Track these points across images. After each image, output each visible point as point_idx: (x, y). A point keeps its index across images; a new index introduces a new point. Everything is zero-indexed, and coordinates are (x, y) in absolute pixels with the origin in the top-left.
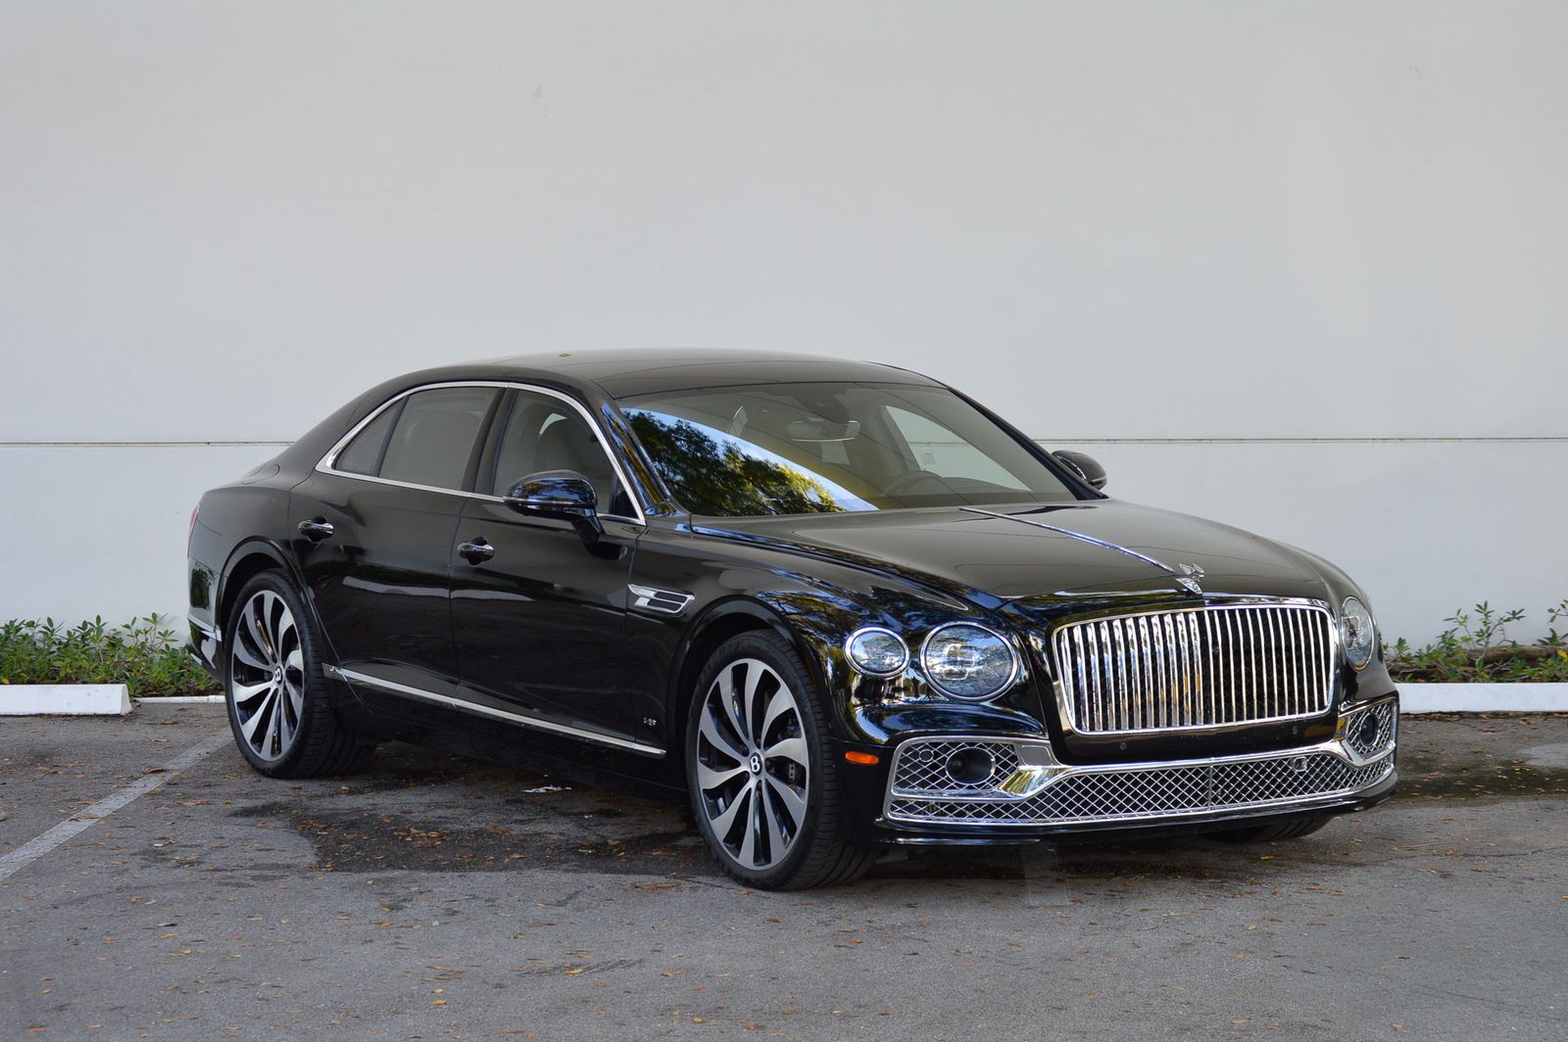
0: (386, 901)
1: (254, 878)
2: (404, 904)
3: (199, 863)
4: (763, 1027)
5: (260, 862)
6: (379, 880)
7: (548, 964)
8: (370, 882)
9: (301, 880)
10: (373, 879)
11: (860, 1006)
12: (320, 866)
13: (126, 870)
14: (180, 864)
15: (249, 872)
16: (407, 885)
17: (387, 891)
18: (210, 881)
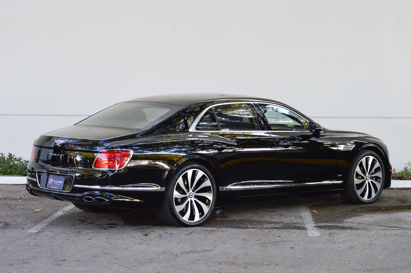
0: (144, 233)
4: (246, 267)
7: (188, 250)
11: (271, 262)
16: (148, 229)
17: (143, 231)
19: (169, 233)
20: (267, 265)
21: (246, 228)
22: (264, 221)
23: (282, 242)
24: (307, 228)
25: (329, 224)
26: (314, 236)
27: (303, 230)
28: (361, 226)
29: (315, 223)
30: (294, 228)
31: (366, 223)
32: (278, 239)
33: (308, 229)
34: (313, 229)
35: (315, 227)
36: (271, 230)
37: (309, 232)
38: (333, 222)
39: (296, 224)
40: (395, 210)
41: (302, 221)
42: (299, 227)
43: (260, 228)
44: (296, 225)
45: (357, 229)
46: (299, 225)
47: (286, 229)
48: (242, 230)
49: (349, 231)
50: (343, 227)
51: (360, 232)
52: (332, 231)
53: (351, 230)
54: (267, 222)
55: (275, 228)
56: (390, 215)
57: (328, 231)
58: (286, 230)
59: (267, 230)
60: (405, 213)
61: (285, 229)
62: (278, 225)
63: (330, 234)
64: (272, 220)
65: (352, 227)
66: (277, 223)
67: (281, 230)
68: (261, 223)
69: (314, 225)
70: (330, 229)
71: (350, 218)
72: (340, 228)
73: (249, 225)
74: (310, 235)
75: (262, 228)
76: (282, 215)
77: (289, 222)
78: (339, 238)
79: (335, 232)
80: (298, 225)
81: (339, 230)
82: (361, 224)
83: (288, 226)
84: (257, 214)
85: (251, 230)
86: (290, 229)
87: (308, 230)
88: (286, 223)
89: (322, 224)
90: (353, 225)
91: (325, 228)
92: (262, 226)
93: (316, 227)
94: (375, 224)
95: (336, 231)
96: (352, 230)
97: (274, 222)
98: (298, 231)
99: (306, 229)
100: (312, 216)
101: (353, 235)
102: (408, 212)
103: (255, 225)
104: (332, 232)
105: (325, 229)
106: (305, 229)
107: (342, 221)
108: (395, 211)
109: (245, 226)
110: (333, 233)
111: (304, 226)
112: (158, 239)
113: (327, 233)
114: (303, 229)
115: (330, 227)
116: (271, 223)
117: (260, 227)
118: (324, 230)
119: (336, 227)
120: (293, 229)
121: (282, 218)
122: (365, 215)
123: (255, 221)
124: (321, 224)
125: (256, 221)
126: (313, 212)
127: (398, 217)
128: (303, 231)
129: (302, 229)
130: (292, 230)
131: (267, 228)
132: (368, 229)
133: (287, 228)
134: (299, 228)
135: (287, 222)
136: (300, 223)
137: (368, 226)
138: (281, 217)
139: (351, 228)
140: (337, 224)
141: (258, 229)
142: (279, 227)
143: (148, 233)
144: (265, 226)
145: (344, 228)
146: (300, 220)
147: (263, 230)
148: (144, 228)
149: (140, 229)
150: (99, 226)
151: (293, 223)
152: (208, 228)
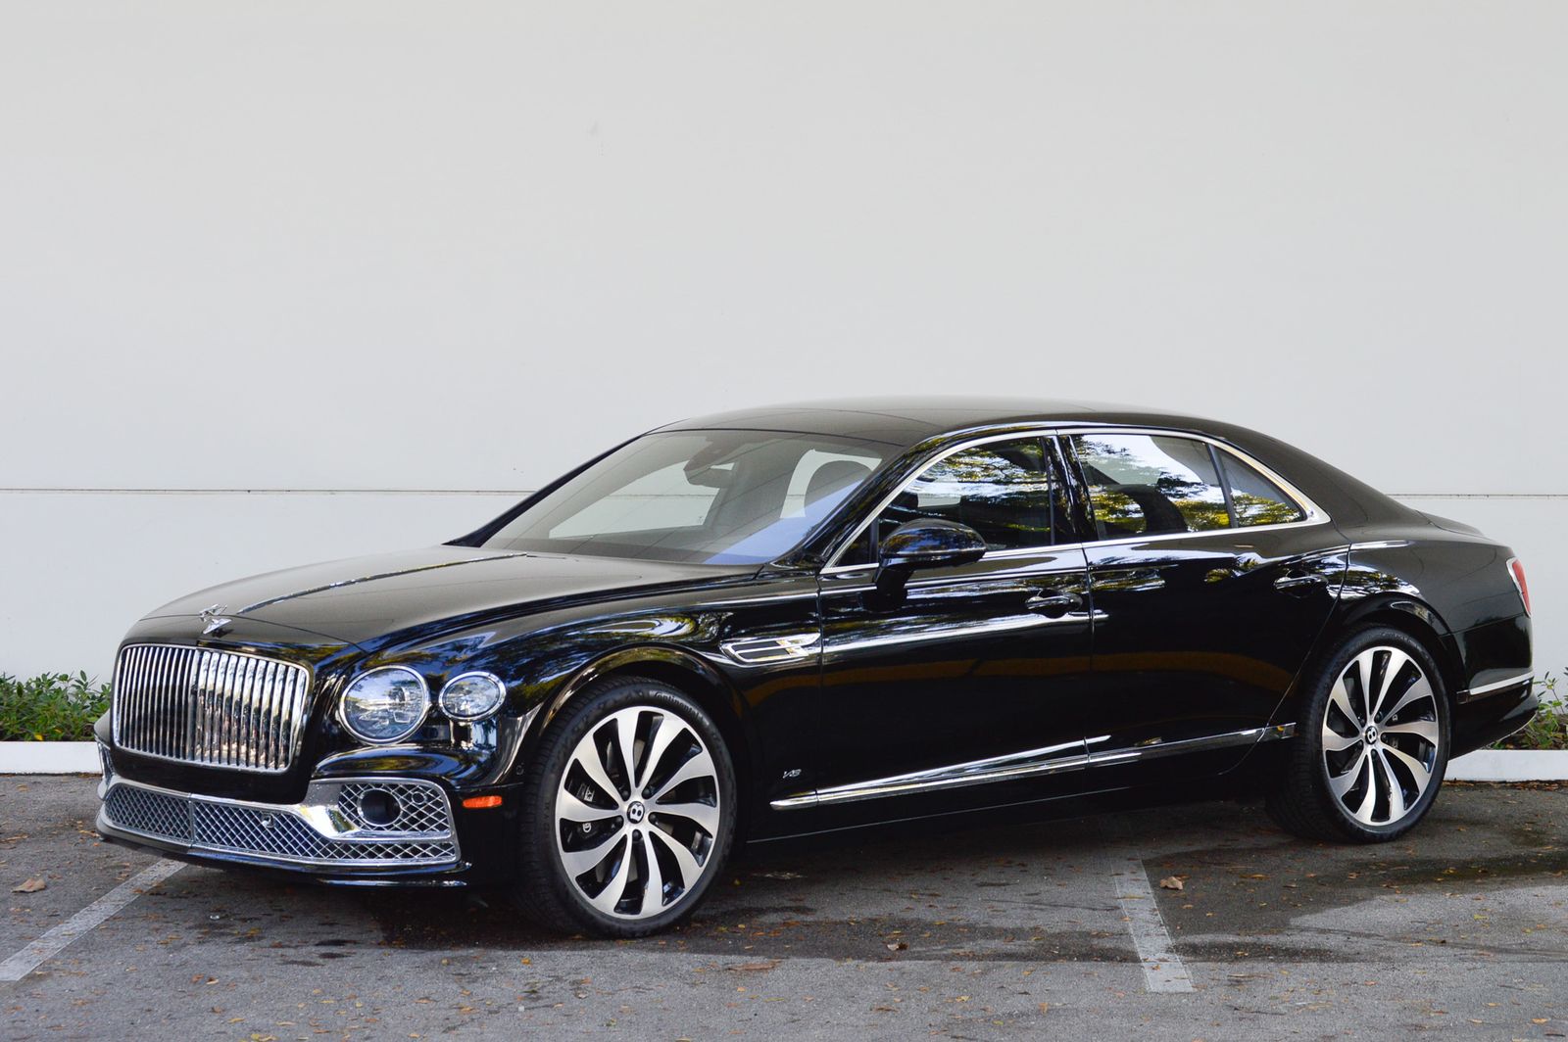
1: (319, 955)
6: (453, 959)
8: (444, 961)
10: (447, 958)
12: (388, 942)
13: (184, 946)
14: (240, 939)
16: (484, 965)
17: (463, 971)
18: (273, 958)
19: (571, 979)
22: (964, 927)
23: (1037, 1015)
24: (1142, 956)
25: (1231, 939)
26: (1171, 991)
27: (1125, 964)
28: (1364, 945)
29: (1173, 934)
30: (1085, 957)
31: (1381, 933)
32: (1019, 1004)
33: (1145, 960)
34: (1166, 961)
35: (1172, 952)
36: (991, 964)
37: (1147, 969)
38: (1246, 928)
39: (1093, 936)
40: (1498, 876)
41: (1118, 927)
42: (1107, 950)
43: (948, 958)
44: (1095, 942)
45: (1346, 959)
46: (1108, 944)
47: (1055, 958)
48: (871, 964)
49: (1314, 965)
50: (1287, 950)
51: (1357, 970)
52: (1240, 969)
53: (1321, 961)
54: (973, 931)
55: (1010, 956)
56: (1477, 895)
57: (1226, 970)
58: (1052, 966)
59: (974, 964)
60: (1539, 890)
61: (1050, 960)
62: (1019, 942)
63: (1236, 981)
64: (996, 923)
65: (1325, 951)
66: (1016, 934)
67: (1031, 965)
68: (951, 933)
69: (1170, 941)
70: (1237, 958)
71: (1317, 912)
72: (1276, 954)
74: (1153, 985)
75: (954, 957)
77: (1065, 927)
79: (1254, 969)
80: (1100, 941)
81: (1272, 964)
82: (1359, 935)
83: (1063, 947)
84: (932, 895)
85: (909, 965)
86: (1071, 959)
87: (1143, 964)
88: (1052, 935)
89: (1203, 936)
90: (1332, 942)
91: (1215, 953)
92: (954, 948)
93: (1176, 949)
94: (1420, 938)
95: (1260, 967)
96: (1324, 961)
97: (1005, 930)
98: (1102, 969)
99: (1136, 960)
100: (1161, 901)
101: (1329, 982)
102: (1552, 883)
103: (926, 943)
104: (1243, 973)
105: (1213, 960)
106: (1130, 958)
107: (1285, 925)
108: (1500, 879)
110: (1248, 978)
111: (1129, 948)
112: (522, 1008)
113: (1221, 977)
114: (1125, 960)
115: (1229, 953)
116: (990, 933)
117: (945, 952)
118: (1211, 965)
119: (1260, 952)
120: (1084, 960)
121: (1037, 914)
122: (1379, 899)
123: (926, 925)
124: (1198, 939)
125: (929, 926)
126: (1166, 887)
127: (1512, 906)
128: (1126, 969)
129: (1121, 961)
130: (1077, 964)
131: (973, 958)
132: (1389, 958)
133: (1060, 956)
134: (1106, 956)
135: (1057, 931)
136: (1113, 934)
137: (1390, 943)
138: (1030, 908)
139: (1320, 955)
140: (1266, 939)
141: (939, 962)
142: (1023, 949)
144: (968, 947)
145: (1292, 954)
146: (1108, 923)
147: (959, 964)
148: (466, 960)
149: (448, 964)
150: (280, 951)
151: (1081, 934)
152: (733, 958)
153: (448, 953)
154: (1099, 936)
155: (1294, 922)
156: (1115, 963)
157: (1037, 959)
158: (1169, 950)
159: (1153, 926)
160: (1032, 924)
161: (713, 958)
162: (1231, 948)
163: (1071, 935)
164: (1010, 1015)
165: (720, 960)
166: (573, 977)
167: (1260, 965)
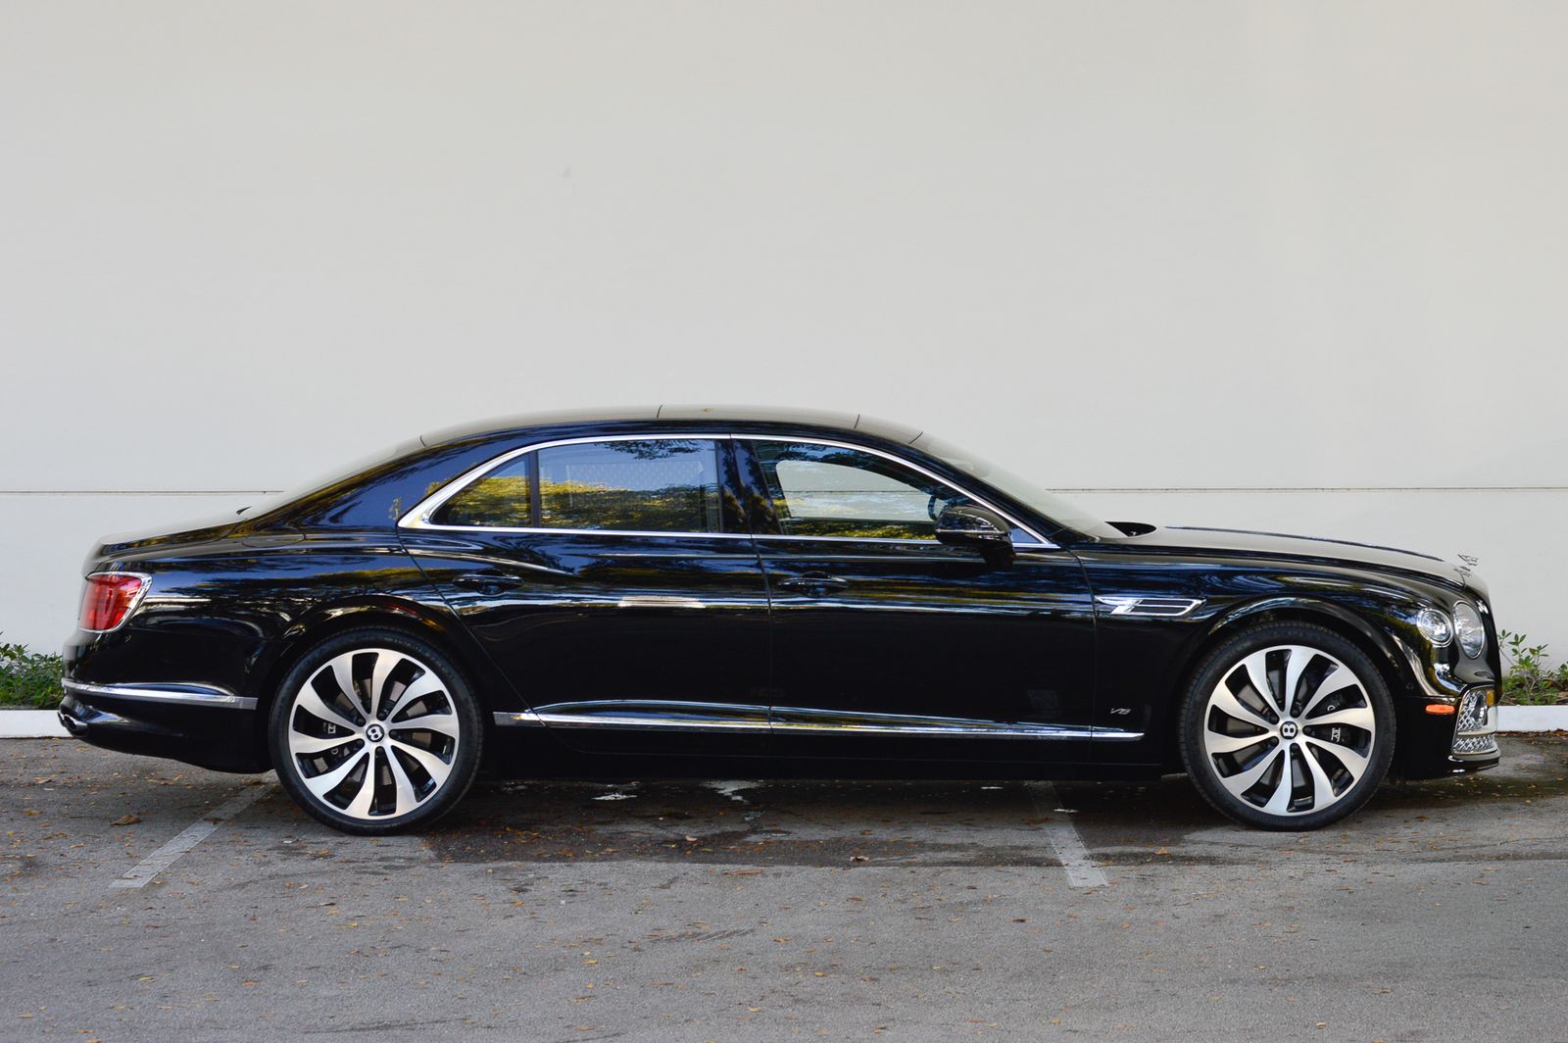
0: (511, 885)
1: (385, 868)
2: (528, 887)
3: (332, 856)
4: (877, 980)
5: (384, 855)
6: (498, 869)
7: (672, 933)
8: (491, 871)
9: (427, 869)
10: (492, 868)
11: (954, 964)
12: (440, 858)
13: (269, 862)
14: (315, 857)
15: (379, 863)
16: (523, 873)
17: (508, 877)
18: (348, 870)
20: (944, 971)
21: (856, 863)
22: (916, 843)
23: (982, 903)
24: (1063, 862)
25: (1136, 850)
26: (1090, 885)
27: (1051, 868)
28: (1246, 853)
29: (1088, 847)
30: (1018, 863)
31: (1260, 844)
32: (967, 896)
33: (1067, 865)
34: (1084, 866)
35: (1088, 859)
36: (941, 869)
37: (1069, 872)
38: (1148, 841)
39: (1023, 848)
41: (1042, 841)
42: (1035, 858)
43: (905, 865)
44: (1024, 852)
45: (1231, 863)
46: (1035, 853)
47: (993, 864)
48: (839, 870)
49: (1206, 867)
50: (1183, 857)
51: (1242, 871)
52: (1147, 870)
53: (1211, 864)
54: (921, 846)
55: (956, 863)
57: (1133, 871)
58: (991, 870)
59: (926, 869)
61: (989, 865)
62: (962, 853)
63: (1143, 879)
64: (941, 841)
65: (1215, 858)
66: (957, 847)
67: (974, 869)
68: (902, 848)
69: (1086, 852)
70: (1142, 863)
71: (1205, 828)
72: (1173, 859)
73: (865, 855)
74: (1075, 883)
75: (910, 864)
76: (971, 822)
77: (999, 843)
78: (1174, 890)
79: (1157, 872)
80: (1028, 852)
81: (1171, 867)
82: (1242, 845)
83: (998, 856)
85: (872, 870)
86: (1006, 864)
87: (1066, 867)
88: (988, 849)
89: (1113, 848)
90: (1217, 851)
91: (1124, 860)
92: (909, 858)
93: (1092, 857)
94: (1292, 848)
95: (1161, 868)
96: (1214, 866)
97: (949, 845)
98: (1033, 873)
99: (1060, 865)
101: (1219, 879)
103: (884, 854)
104: (1148, 873)
105: (1123, 865)
106: (1055, 863)
107: (1180, 840)
109: (852, 858)
110: (1152, 876)
111: (1053, 857)
112: (563, 902)
113: (1130, 876)
114: (1051, 865)
115: (1139, 859)
116: (937, 847)
117: (902, 861)
118: (1122, 868)
119: (1163, 859)
120: (1017, 866)
121: (974, 832)
123: (883, 842)
124: (1109, 850)
125: (886, 843)
128: (1051, 872)
129: (1047, 866)
130: (1011, 869)
131: (925, 864)
132: (1267, 862)
133: (996, 863)
134: (1035, 862)
135: (993, 845)
136: (1038, 848)
137: (1267, 851)
138: (968, 830)
139: (1211, 860)
140: (1164, 849)
141: (897, 868)
142: (966, 858)
143: (527, 885)
144: (919, 857)
145: (1188, 860)
146: (1034, 840)
147: (914, 869)
148: (507, 870)
149: (493, 872)
150: (352, 865)
151: (1012, 848)
152: (728, 866)
153: (490, 865)
154: (1026, 848)
155: (1186, 837)
156: (1042, 868)
157: (977, 865)
158: (1086, 858)
159: (1070, 841)
160: (971, 841)
161: (712, 866)
162: (1136, 856)
163: (1003, 848)
164: (961, 903)
165: (718, 868)
166: (599, 881)
167: (1163, 866)
